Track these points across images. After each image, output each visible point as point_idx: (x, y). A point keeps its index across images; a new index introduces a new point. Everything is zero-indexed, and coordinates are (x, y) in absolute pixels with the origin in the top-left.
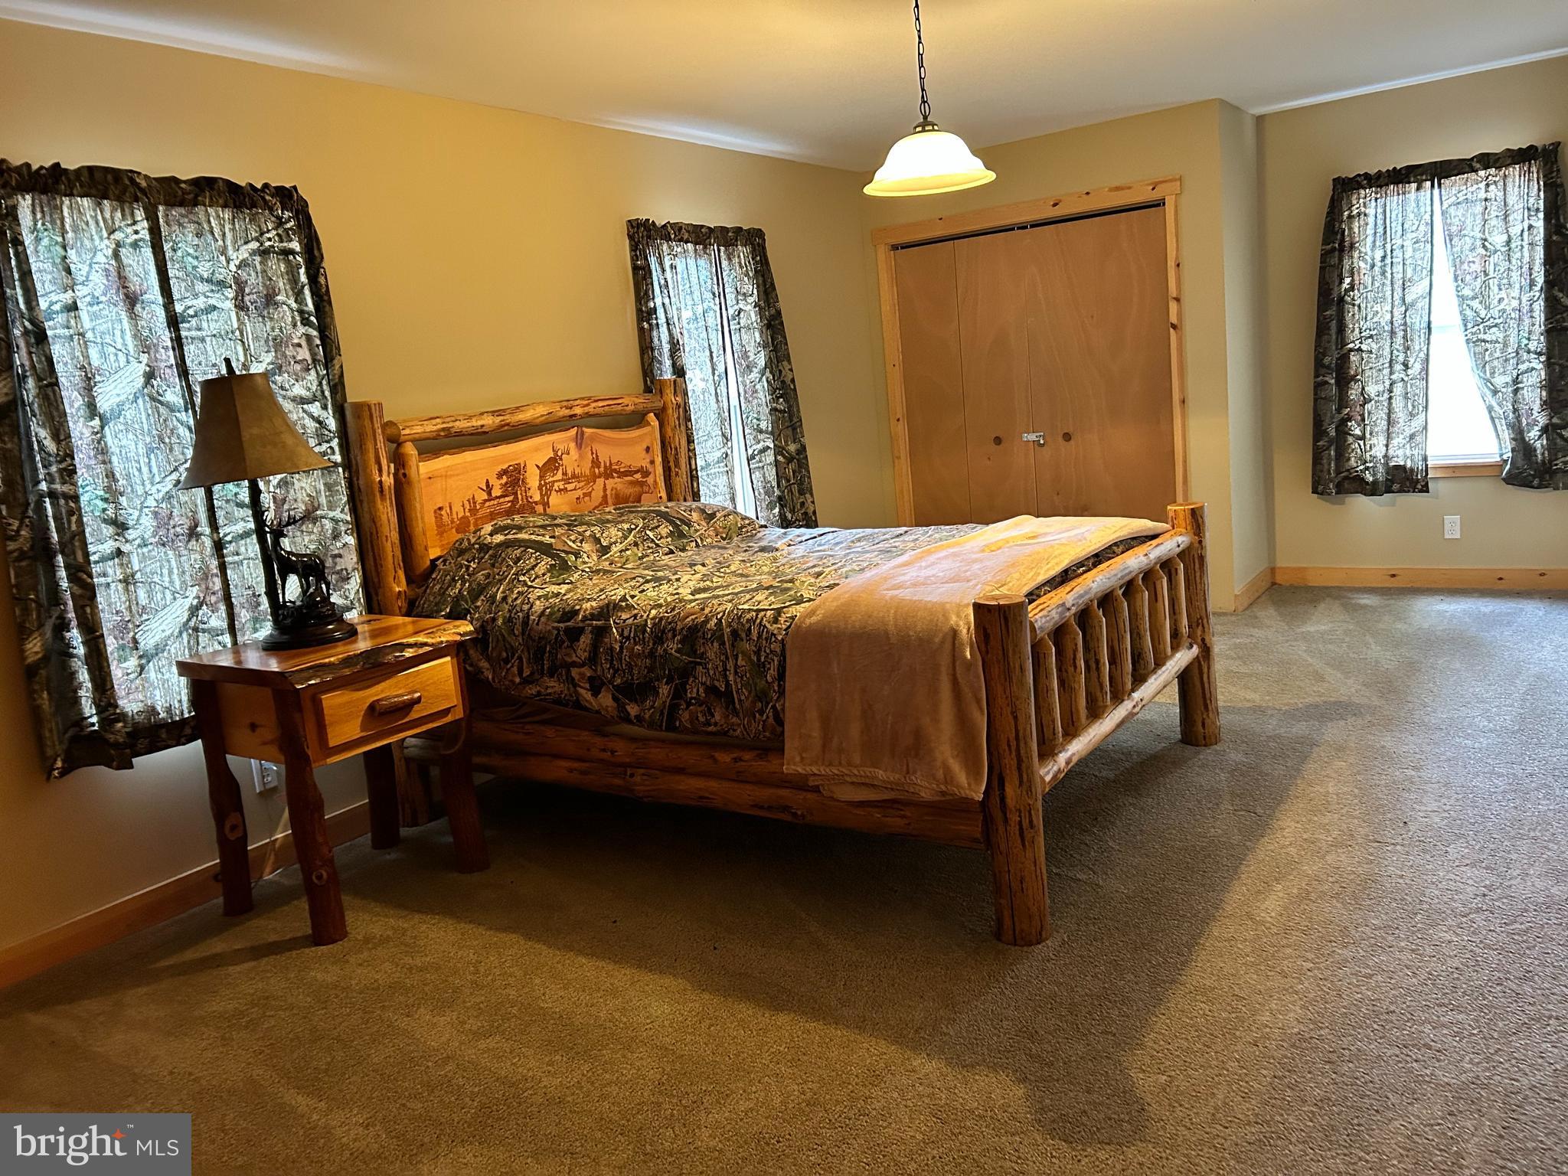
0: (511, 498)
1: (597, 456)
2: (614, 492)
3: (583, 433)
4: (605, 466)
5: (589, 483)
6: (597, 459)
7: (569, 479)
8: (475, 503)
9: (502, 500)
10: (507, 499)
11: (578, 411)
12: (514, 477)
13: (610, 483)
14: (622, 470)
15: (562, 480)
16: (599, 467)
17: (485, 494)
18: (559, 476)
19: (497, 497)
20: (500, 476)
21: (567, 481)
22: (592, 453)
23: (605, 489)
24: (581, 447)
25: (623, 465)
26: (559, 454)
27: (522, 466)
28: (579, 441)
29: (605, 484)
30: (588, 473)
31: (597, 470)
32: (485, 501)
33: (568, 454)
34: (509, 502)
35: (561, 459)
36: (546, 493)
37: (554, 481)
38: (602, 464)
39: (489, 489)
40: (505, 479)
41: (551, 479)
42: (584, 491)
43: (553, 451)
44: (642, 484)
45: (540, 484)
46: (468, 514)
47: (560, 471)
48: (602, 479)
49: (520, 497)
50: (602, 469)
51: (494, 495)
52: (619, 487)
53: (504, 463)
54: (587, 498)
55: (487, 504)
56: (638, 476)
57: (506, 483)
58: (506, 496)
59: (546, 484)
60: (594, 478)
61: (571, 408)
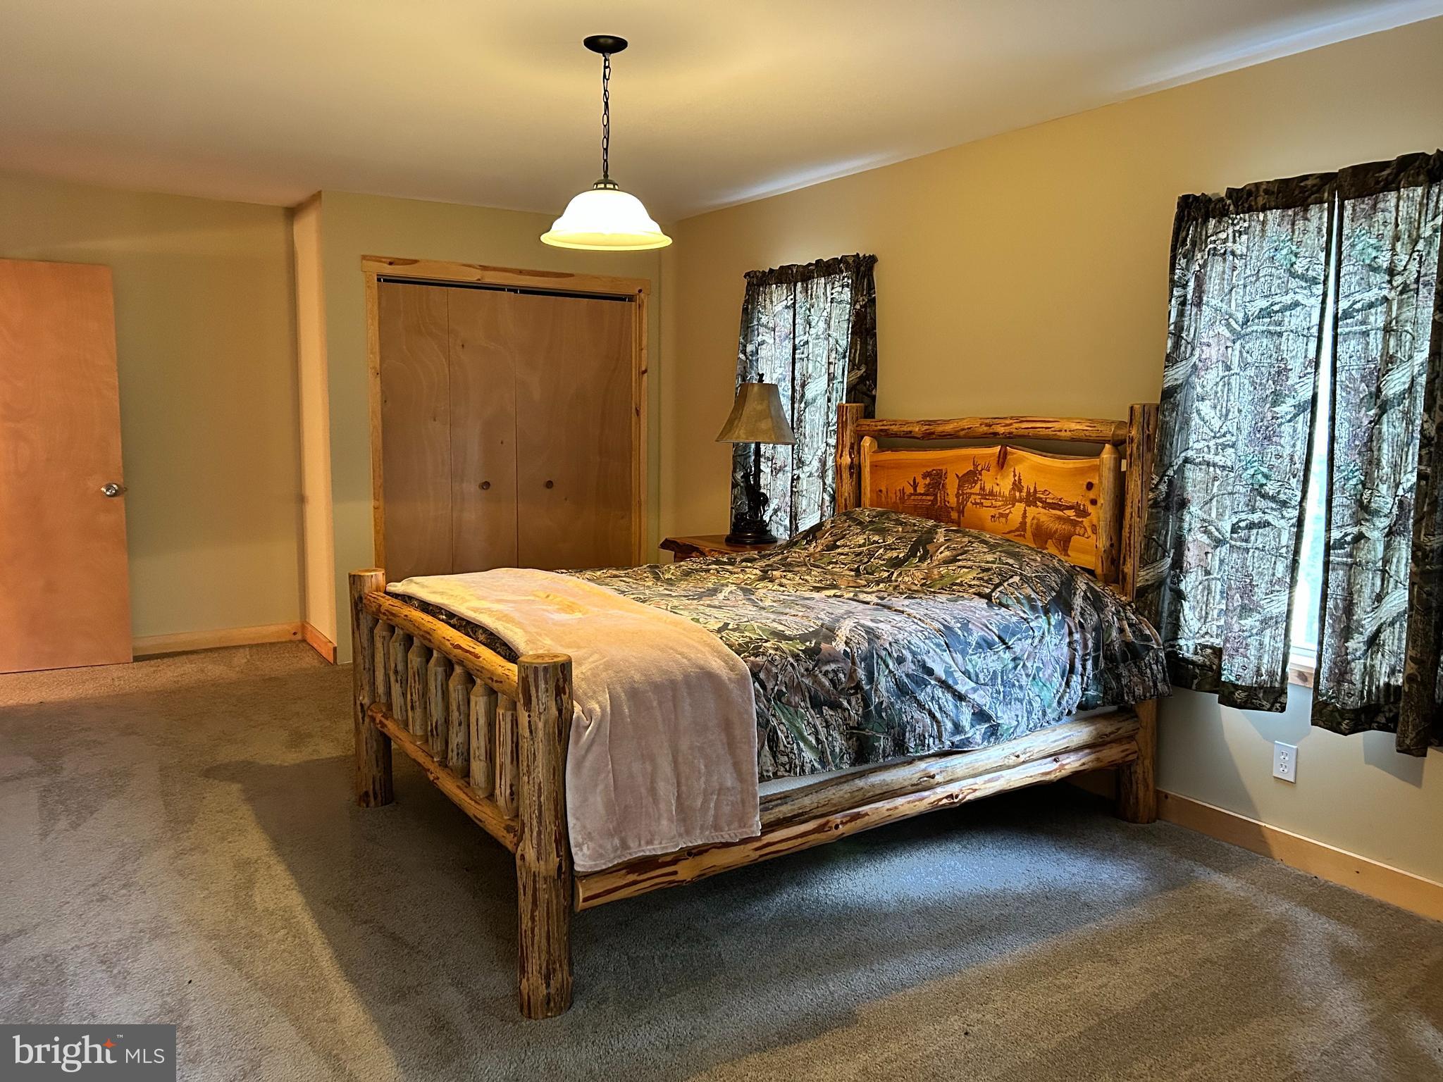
0: (932, 498)
1: (1020, 480)
2: (1035, 521)
3: (1006, 454)
4: (1028, 492)
5: (1007, 505)
6: (1020, 482)
7: (986, 495)
8: (904, 494)
9: (924, 497)
10: (929, 498)
11: (1001, 430)
12: (936, 479)
13: (1032, 511)
14: (1048, 501)
15: (978, 494)
16: (1021, 491)
17: (912, 488)
18: (977, 489)
19: (921, 494)
20: (925, 476)
21: (984, 496)
22: (1015, 476)
23: (1024, 516)
24: (1002, 467)
25: (1050, 496)
26: (979, 468)
27: (944, 472)
28: (1001, 460)
29: (1025, 510)
30: (1007, 493)
31: (1017, 494)
32: (911, 494)
33: (989, 471)
34: (929, 500)
35: (981, 474)
36: (963, 502)
37: (971, 494)
38: (1025, 490)
39: (915, 486)
40: (928, 481)
41: (969, 491)
42: (1001, 511)
43: (974, 464)
44: (1075, 524)
45: (958, 493)
46: (898, 501)
47: (978, 486)
48: (1023, 505)
49: (939, 499)
50: (1024, 494)
51: (918, 491)
52: (1043, 518)
53: (929, 466)
54: (1003, 520)
55: (912, 497)
56: (1071, 513)
57: (929, 484)
58: (927, 495)
59: (963, 494)
60: (1013, 501)
61: (990, 426)
